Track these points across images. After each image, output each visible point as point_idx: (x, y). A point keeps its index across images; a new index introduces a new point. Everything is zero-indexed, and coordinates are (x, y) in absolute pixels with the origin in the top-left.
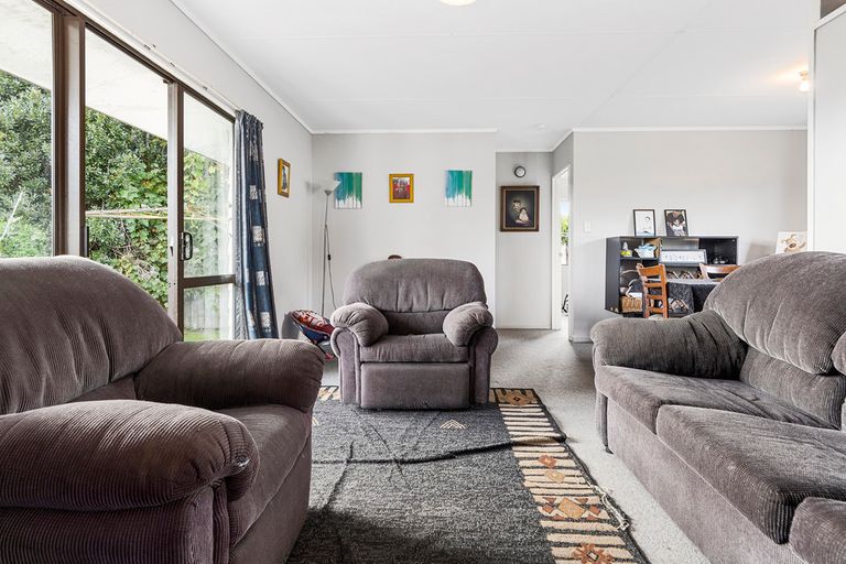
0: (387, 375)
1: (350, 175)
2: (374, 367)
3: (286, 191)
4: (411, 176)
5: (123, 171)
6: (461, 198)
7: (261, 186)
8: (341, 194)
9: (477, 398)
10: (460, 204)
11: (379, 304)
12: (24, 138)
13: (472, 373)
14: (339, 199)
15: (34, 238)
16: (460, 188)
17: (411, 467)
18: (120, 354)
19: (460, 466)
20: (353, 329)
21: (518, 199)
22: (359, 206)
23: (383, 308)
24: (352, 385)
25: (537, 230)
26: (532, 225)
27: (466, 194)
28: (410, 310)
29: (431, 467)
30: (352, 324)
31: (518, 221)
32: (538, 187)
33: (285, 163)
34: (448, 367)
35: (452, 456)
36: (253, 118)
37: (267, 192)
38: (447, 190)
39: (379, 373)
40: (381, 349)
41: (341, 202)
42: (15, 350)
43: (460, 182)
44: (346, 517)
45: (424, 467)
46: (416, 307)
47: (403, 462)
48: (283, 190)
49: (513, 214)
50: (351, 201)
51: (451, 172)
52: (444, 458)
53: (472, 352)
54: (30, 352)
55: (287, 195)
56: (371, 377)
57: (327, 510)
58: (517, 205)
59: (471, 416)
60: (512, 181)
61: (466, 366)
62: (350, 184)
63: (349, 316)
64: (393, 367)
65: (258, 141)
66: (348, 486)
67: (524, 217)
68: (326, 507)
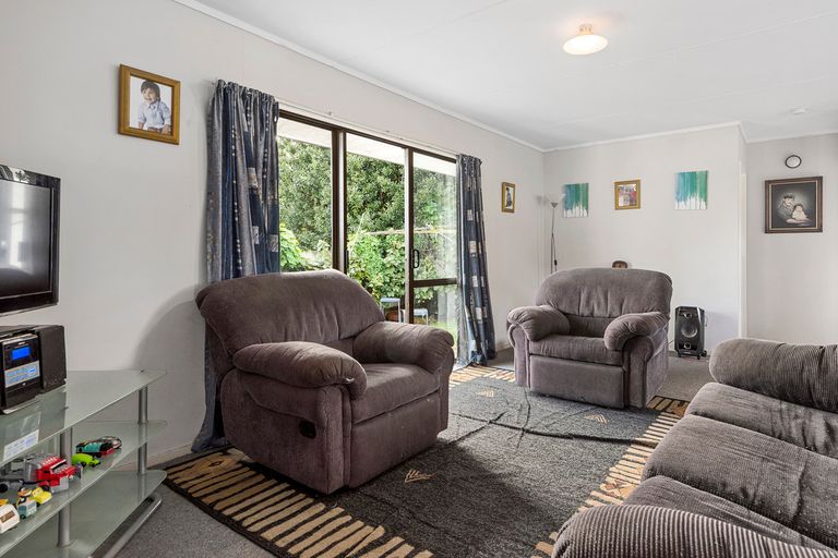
0: (550, 367)
1: (577, 186)
2: (539, 359)
3: (511, 207)
4: (637, 182)
5: (427, 191)
6: (694, 202)
7: (478, 209)
8: (568, 205)
9: (632, 401)
10: (693, 207)
11: (562, 308)
12: (369, 173)
13: (626, 377)
14: (567, 209)
15: (373, 244)
16: (693, 189)
17: (532, 437)
18: (344, 326)
19: (571, 444)
20: (522, 326)
21: (790, 194)
22: (585, 214)
23: (567, 311)
24: (523, 372)
25: (820, 230)
26: (814, 223)
27: (701, 197)
28: (592, 314)
29: (549, 439)
30: (521, 322)
31: (790, 221)
32: (820, 179)
33: (508, 184)
34: (602, 368)
35: (569, 437)
36: (471, 158)
37: (485, 213)
38: (678, 193)
39: (543, 365)
40: (546, 345)
41: (569, 211)
42: (292, 317)
43: (694, 184)
44: (462, 450)
45: (541, 438)
46: (596, 312)
47: (528, 431)
48: (508, 206)
49: (782, 212)
50: (578, 210)
51: (683, 174)
52: (563, 437)
53: (626, 356)
54: (298, 318)
55: (512, 211)
56: (538, 367)
57: (453, 444)
58: (788, 201)
59: (621, 416)
60: (781, 173)
61: (620, 370)
62: (577, 194)
63: (519, 315)
64: (554, 361)
65: (476, 176)
66: (478, 435)
67: (799, 216)
68: (454, 442)
